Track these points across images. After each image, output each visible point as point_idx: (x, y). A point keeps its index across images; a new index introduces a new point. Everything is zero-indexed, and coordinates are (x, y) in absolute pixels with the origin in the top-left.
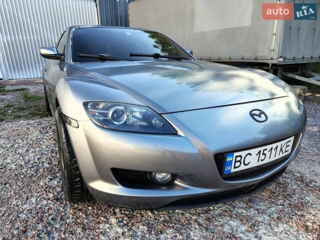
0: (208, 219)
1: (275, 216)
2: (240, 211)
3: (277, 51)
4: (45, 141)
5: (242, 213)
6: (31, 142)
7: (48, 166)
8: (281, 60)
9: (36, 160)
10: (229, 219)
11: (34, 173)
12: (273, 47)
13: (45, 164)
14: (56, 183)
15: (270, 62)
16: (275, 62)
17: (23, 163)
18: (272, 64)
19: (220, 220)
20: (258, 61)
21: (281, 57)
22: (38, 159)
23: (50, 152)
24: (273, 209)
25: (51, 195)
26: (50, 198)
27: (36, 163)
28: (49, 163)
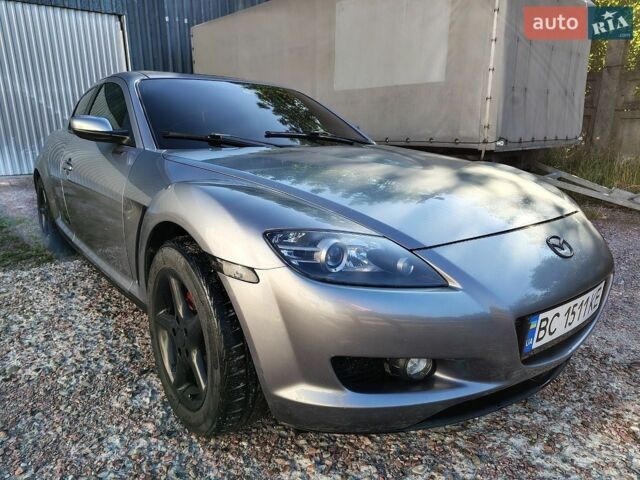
5: (522, 421)
8: (501, 143)
15: (482, 148)
16: (492, 147)
20: (460, 146)
21: (500, 139)
25: (150, 427)
26: (151, 432)
28: (110, 361)
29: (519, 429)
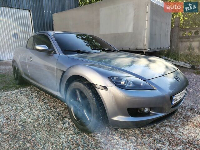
0: (157, 129)
1: (182, 123)
2: (167, 123)
3: (147, 45)
4: (35, 103)
5: (168, 124)
6: (27, 105)
7: (53, 117)
8: (149, 50)
9: (43, 115)
10: (165, 128)
11: (48, 122)
12: (145, 43)
13: (50, 116)
14: (68, 125)
15: (144, 51)
16: (147, 51)
17: (35, 118)
18: (146, 52)
19: (162, 129)
20: (138, 50)
21: (149, 48)
22: (43, 114)
23: (46, 109)
24: (179, 120)
25: (72, 132)
26: (72, 133)
27: (44, 116)
28: (53, 116)
29: (168, 126)
